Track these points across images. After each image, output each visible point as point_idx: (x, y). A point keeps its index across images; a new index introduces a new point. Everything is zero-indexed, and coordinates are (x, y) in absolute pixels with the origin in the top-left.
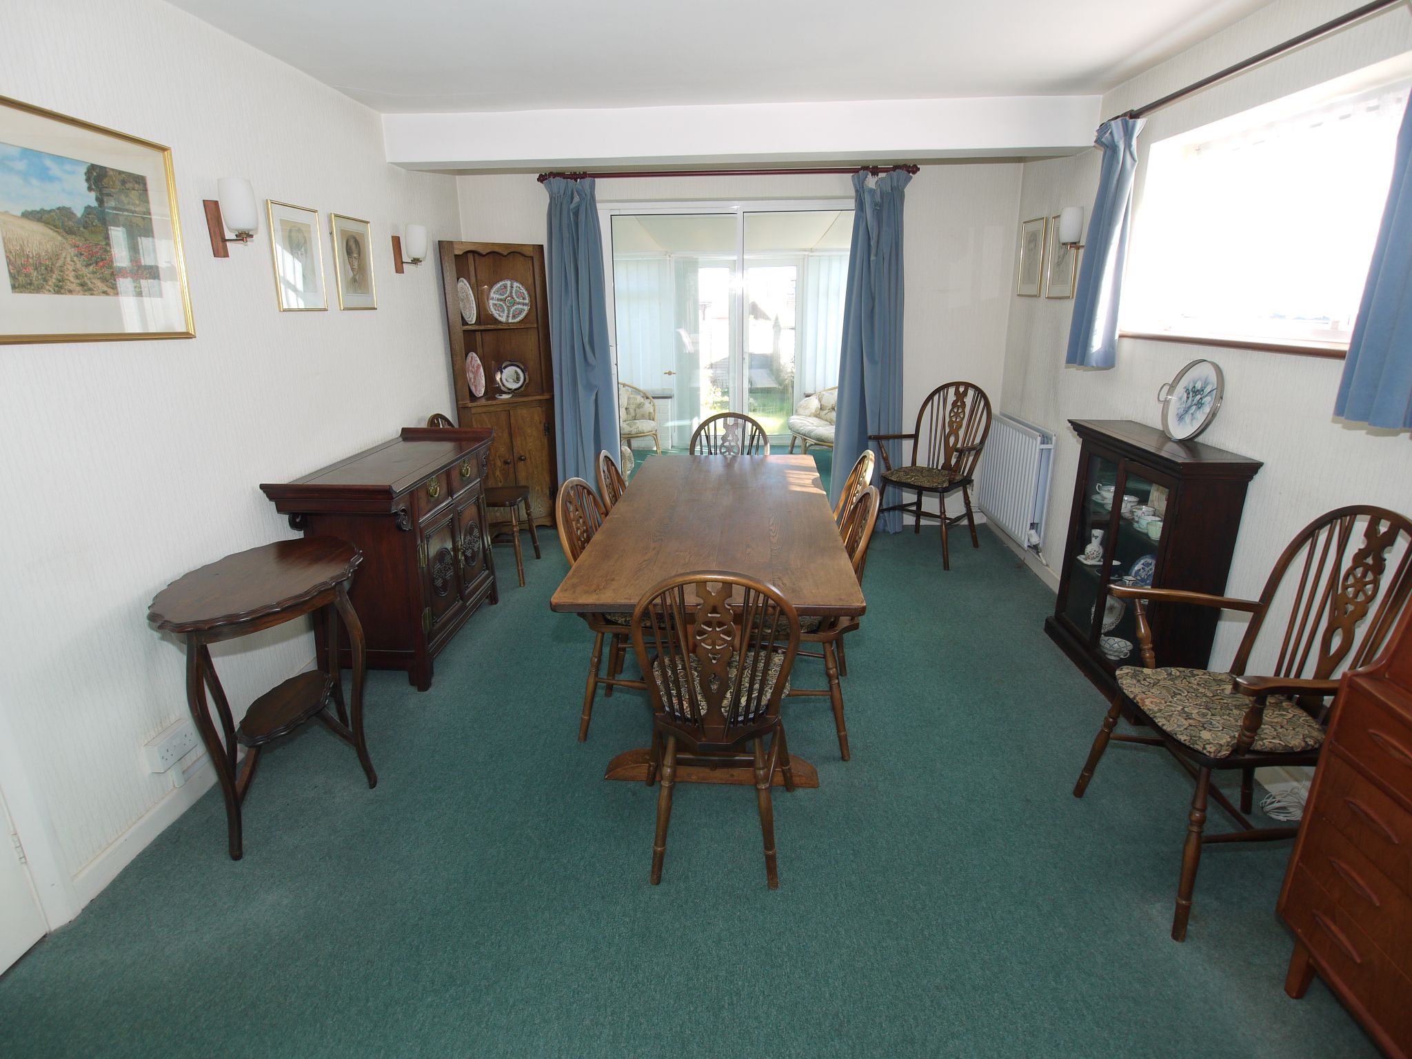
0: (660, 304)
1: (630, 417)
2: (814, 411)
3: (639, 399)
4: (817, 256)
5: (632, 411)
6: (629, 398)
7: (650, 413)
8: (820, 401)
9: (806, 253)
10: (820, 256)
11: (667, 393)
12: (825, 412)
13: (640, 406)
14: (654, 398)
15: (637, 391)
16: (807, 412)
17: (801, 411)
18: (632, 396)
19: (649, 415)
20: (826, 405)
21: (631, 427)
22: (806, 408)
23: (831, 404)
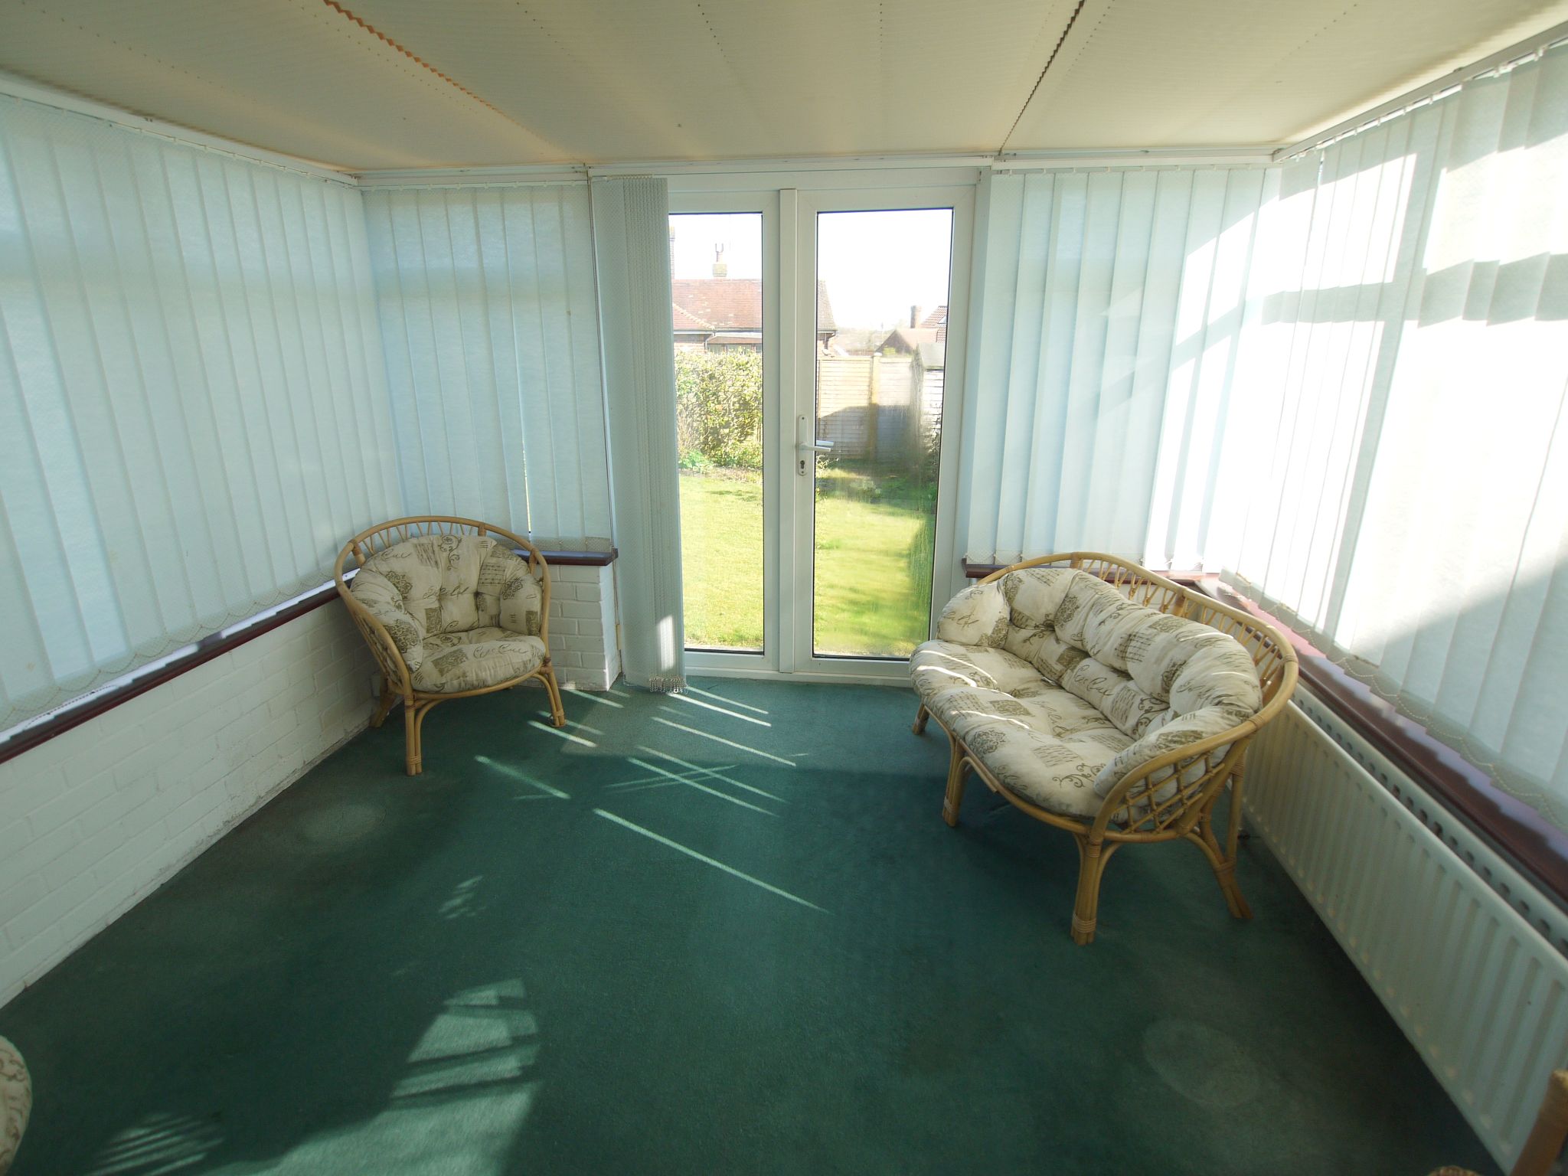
0: (569, 313)
1: (485, 619)
2: (989, 632)
3: (513, 567)
4: (1016, 172)
5: (489, 600)
6: (483, 567)
7: (530, 613)
8: (1009, 596)
9: (988, 162)
10: (1025, 172)
11: (599, 550)
12: (1025, 633)
13: (510, 588)
14: (552, 561)
15: (510, 542)
16: (972, 634)
17: (952, 629)
18: (493, 561)
19: (528, 620)
20: (1027, 613)
21: (442, 672)
22: (967, 620)
23: (1043, 611)
